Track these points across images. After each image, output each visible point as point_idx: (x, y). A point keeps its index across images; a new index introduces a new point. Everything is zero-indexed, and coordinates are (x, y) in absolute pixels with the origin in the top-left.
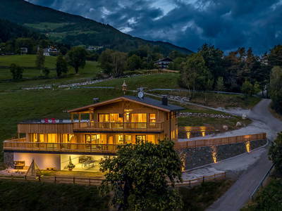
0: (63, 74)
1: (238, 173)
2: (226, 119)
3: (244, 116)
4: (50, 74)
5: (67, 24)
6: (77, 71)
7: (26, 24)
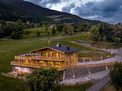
0: (54, 34)
1: (96, 81)
2: (104, 54)
3: (112, 53)
4: (50, 34)
5: (61, 16)
6: (60, 33)
7: (48, 16)
